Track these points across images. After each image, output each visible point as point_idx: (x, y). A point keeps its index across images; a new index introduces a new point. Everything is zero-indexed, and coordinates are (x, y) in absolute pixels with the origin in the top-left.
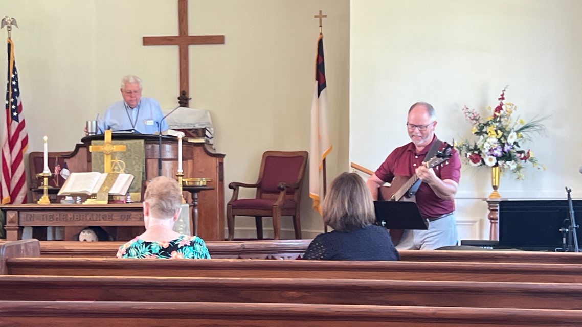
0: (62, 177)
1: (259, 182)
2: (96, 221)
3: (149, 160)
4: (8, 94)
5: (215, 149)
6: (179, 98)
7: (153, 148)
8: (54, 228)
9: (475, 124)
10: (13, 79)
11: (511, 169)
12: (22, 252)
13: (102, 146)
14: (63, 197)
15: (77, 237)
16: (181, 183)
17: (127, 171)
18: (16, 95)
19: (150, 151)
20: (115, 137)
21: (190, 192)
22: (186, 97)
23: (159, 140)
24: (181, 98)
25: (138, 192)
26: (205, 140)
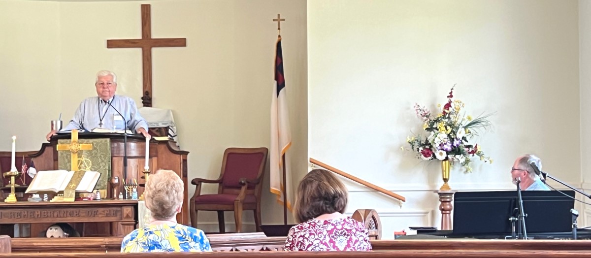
0: (30, 177)
1: (222, 177)
2: (64, 217)
3: (114, 158)
5: (178, 147)
6: (142, 98)
7: (119, 147)
8: (21, 225)
9: (426, 120)
11: (460, 162)
13: (68, 145)
14: (31, 194)
15: (44, 234)
17: (93, 169)
20: (80, 136)
22: (149, 97)
23: (124, 139)
24: (144, 98)
25: (106, 189)
26: (168, 138)
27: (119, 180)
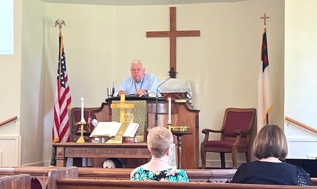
0: (93, 126)
1: (223, 129)
2: (114, 154)
3: (149, 114)
4: (59, 70)
6: (169, 72)
7: (152, 106)
8: (87, 159)
10: (62, 60)
12: (67, 175)
13: (119, 105)
14: (93, 138)
15: (102, 165)
16: (170, 129)
17: (135, 122)
18: (64, 70)
19: (150, 108)
20: (127, 99)
21: (176, 135)
22: (174, 71)
23: (156, 101)
24: (171, 72)
25: (143, 135)
26: (186, 100)
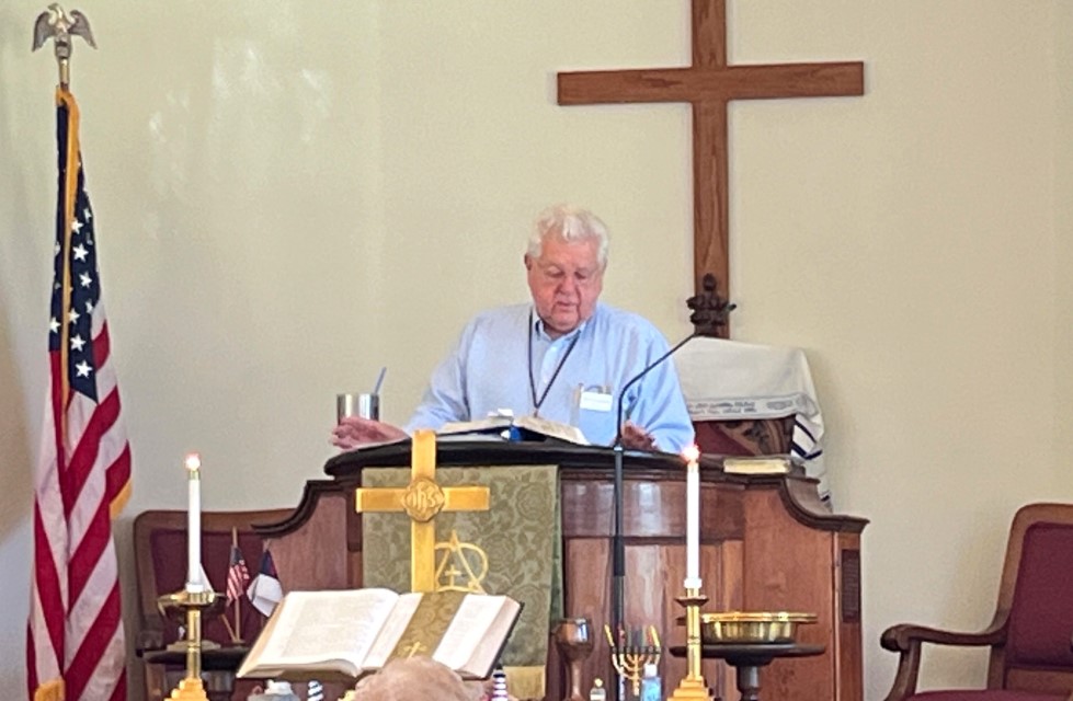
0: (258, 613)
1: (1002, 623)
3: (575, 544)
4: (57, 297)
5: (827, 498)
6: (691, 303)
7: (592, 496)
10: (77, 239)
13: (402, 491)
14: (258, 682)
16: (694, 629)
17: (495, 587)
18: (86, 300)
19: (579, 509)
21: (731, 663)
22: (718, 299)
23: (614, 468)
24: (699, 302)
25: (541, 664)
26: (788, 462)
27: (590, 633)
